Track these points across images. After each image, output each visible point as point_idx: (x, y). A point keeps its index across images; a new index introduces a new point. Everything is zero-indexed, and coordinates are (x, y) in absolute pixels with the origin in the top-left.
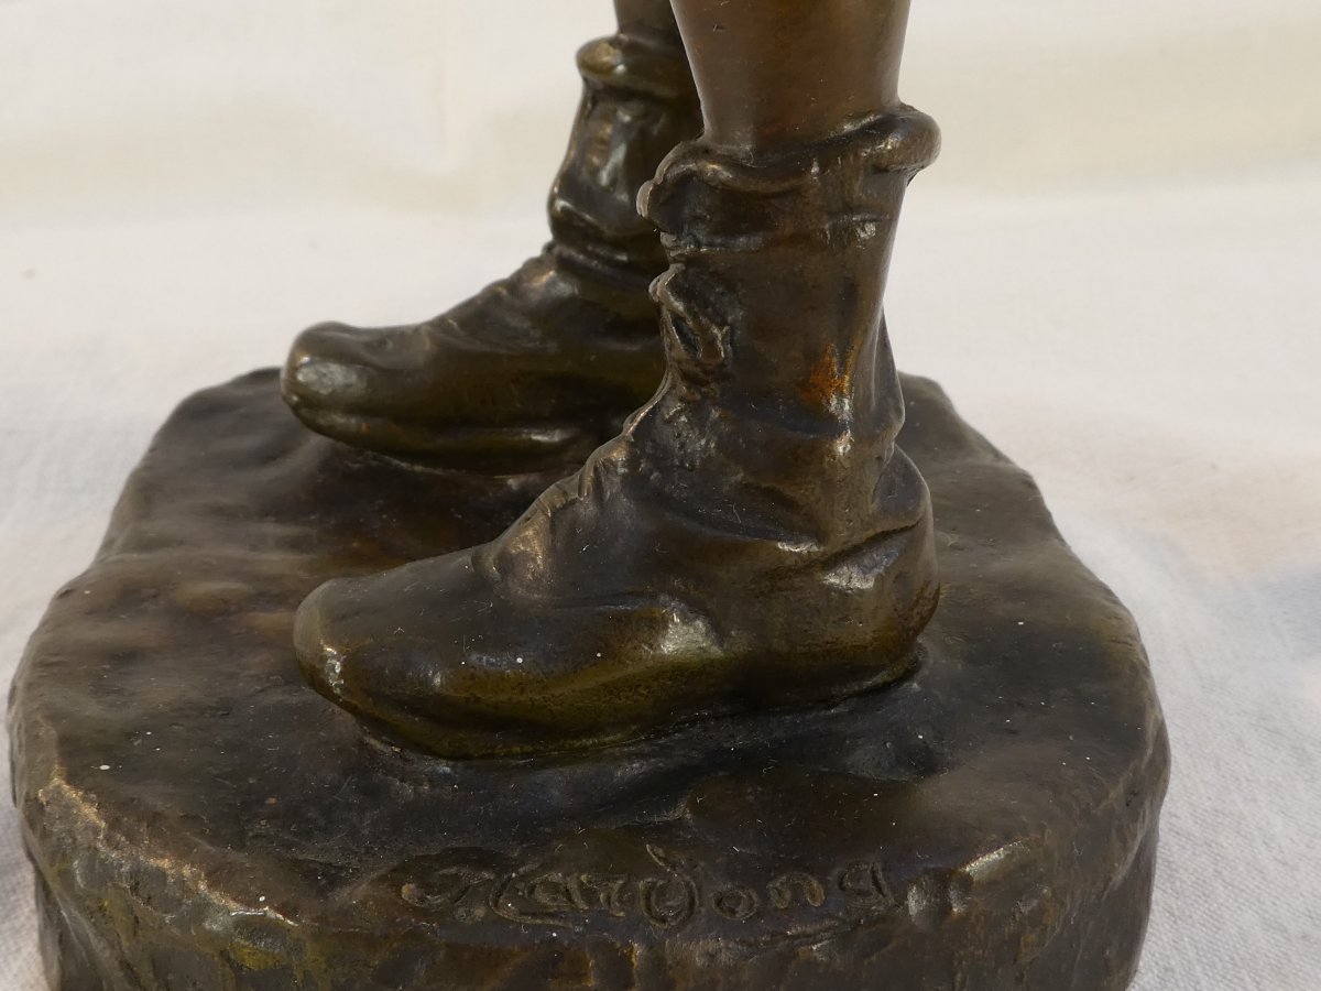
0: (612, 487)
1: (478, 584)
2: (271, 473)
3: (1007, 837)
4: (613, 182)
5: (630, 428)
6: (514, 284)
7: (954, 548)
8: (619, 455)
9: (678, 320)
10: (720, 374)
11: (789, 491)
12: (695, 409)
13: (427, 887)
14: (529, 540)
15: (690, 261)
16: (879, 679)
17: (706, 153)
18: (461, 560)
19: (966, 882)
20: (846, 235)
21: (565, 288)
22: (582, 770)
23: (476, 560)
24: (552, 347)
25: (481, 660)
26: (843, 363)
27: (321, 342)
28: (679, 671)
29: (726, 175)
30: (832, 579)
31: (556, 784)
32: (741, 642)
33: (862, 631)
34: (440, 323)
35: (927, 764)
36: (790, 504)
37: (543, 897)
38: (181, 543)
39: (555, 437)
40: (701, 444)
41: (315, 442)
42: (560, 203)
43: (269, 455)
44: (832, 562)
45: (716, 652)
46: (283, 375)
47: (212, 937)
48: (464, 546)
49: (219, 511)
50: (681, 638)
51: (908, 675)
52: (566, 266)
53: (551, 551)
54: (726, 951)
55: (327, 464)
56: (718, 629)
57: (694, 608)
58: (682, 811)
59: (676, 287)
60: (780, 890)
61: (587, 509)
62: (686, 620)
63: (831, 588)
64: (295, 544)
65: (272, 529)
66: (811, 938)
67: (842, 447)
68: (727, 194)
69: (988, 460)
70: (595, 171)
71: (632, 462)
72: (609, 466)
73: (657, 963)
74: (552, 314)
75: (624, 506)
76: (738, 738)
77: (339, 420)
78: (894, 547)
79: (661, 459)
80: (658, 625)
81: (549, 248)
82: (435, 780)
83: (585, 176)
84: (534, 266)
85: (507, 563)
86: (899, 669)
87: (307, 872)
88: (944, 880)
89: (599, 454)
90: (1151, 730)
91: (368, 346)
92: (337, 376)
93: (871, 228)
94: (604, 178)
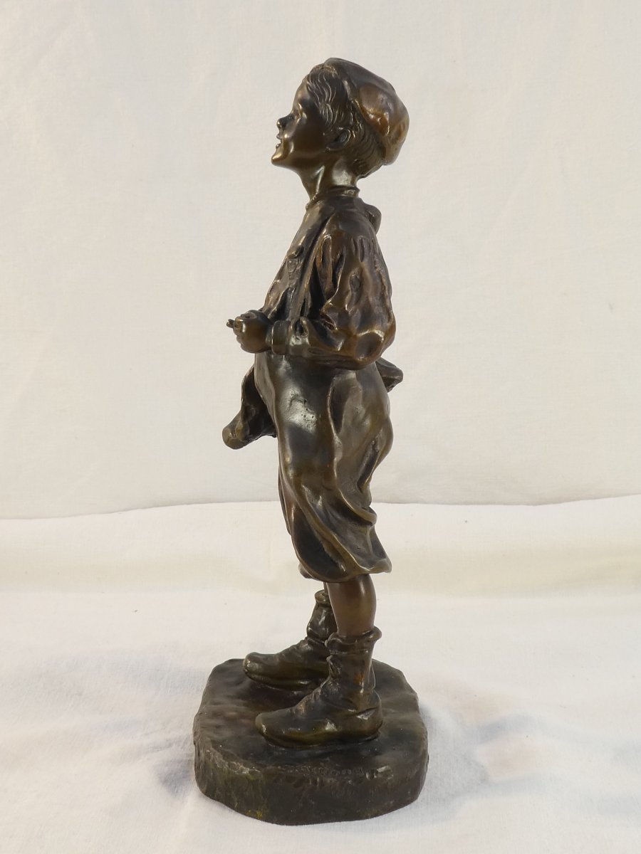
0: (318, 697)
1: (292, 715)
2: (239, 688)
3: (386, 765)
4: (322, 625)
5: (322, 686)
6: (298, 646)
7: (394, 713)
8: (319, 691)
9: (331, 666)
10: (339, 677)
11: (351, 699)
12: (334, 683)
13: (282, 767)
14: (301, 707)
15: (334, 655)
16: (370, 738)
17: (337, 636)
18: (288, 710)
19: (377, 772)
20: (362, 652)
21: (309, 648)
22: (310, 751)
23: (291, 710)
24: (306, 662)
25: (292, 729)
26: (362, 674)
27: (253, 657)
28: (328, 733)
29: (341, 641)
30: (359, 717)
31: (304, 753)
32: (341, 729)
33: (366, 728)
34: (280, 655)
35: (377, 754)
36: (351, 702)
37: (302, 769)
38: (223, 704)
39: (306, 683)
40: (335, 690)
41: (248, 680)
42: (309, 629)
43: (238, 683)
44: (359, 714)
45: (336, 730)
46: (244, 661)
47: (244, 775)
48: (288, 707)
49: (228, 696)
50: (329, 727)
51: (375, 738)
52: (310, 643)
53: (305, 709)
54: (333, 780)
55: (252, 686)
56: (337, 726)
57: (332, 721)
58: (328, 759)
59: (331, 660)
60: (344, 772)
61: (313, 701)
62: (331, 723)
63: (359, 719)
64: (244, 705)
65: (241, 701)
66: (349, 780)
67: (362, 691)
68: (340, 644)
69: (408, 693)
70: (318, 622)
71: (322, 692)
72: (317, 693)
73: (322, 781)
74: (307, 654)
75: (320, 701)
76: (340, 748)
77: (256, 676)
78: (372, 712)
79: (327, 692)
80: (325, 724)
81: (306, 638)
82: (282, 751)
83: (316, 623)
84: (303, 642)
85: (297, 711)
86: (373, 736)
87: (261, 765)
88: (373, 772)
89: (315, 691)
90: (422, 750)
91: (264, 659)
92: (257, 666)
93: (367, 652)
94: (320, 623)
